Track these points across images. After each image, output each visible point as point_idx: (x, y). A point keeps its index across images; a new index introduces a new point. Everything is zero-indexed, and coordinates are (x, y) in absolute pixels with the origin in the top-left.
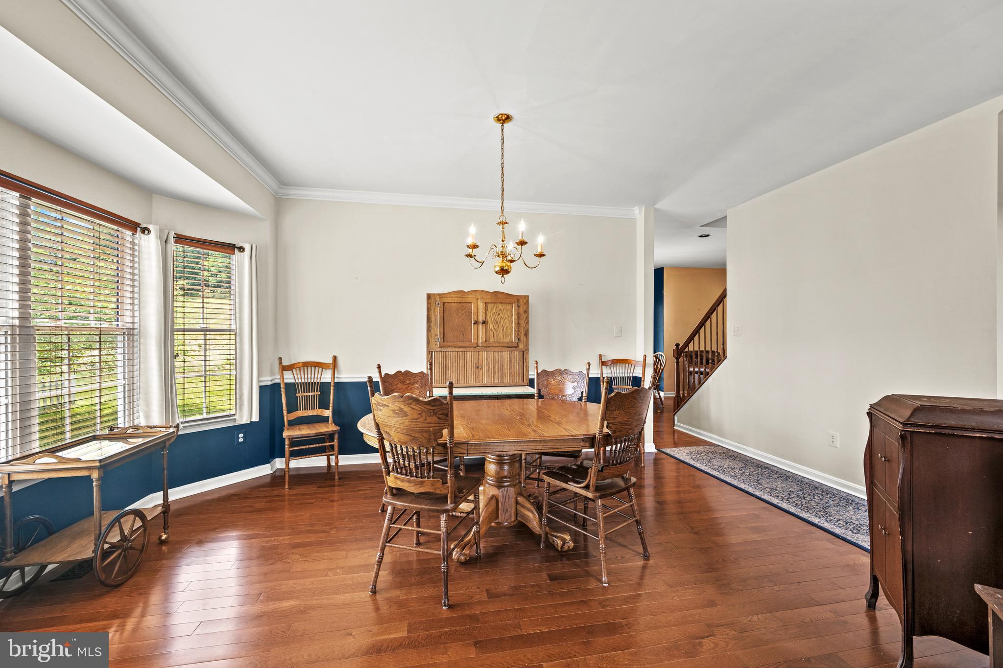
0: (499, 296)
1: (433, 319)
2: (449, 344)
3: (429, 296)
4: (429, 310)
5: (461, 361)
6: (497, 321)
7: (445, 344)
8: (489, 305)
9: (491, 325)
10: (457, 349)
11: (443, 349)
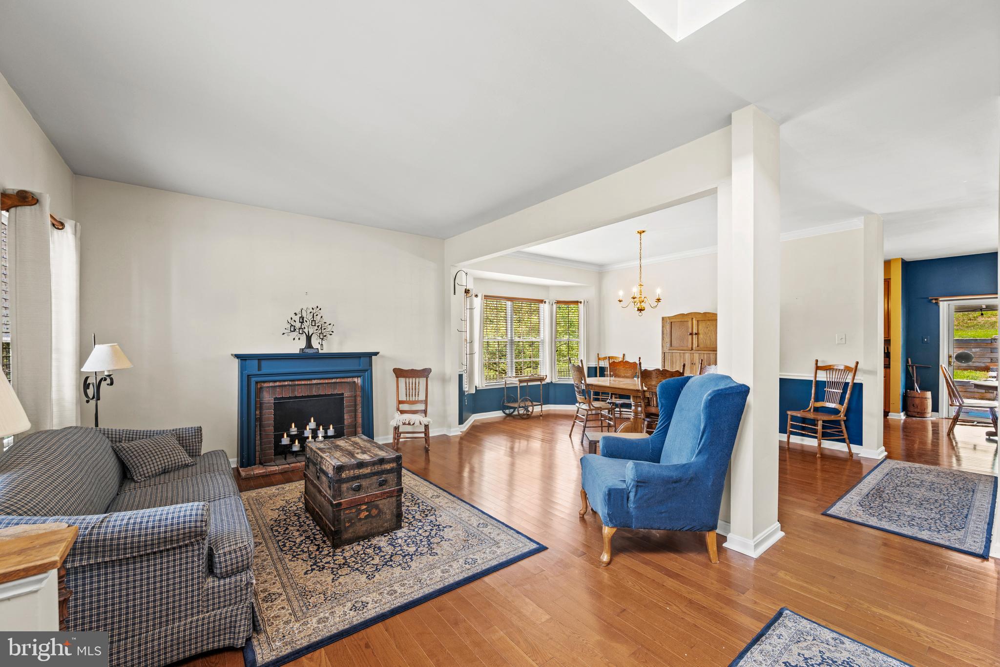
0: (707, 314)
1: (665, 332)
2: (674, 348)
3: (663, 318)
4: (663, 327)
5: (682, 359)
6: (706, 333)
7: (672, 348)
8: (700, 322)
9: (701, 336)
10: (679, 351)
11: (670, 351)
